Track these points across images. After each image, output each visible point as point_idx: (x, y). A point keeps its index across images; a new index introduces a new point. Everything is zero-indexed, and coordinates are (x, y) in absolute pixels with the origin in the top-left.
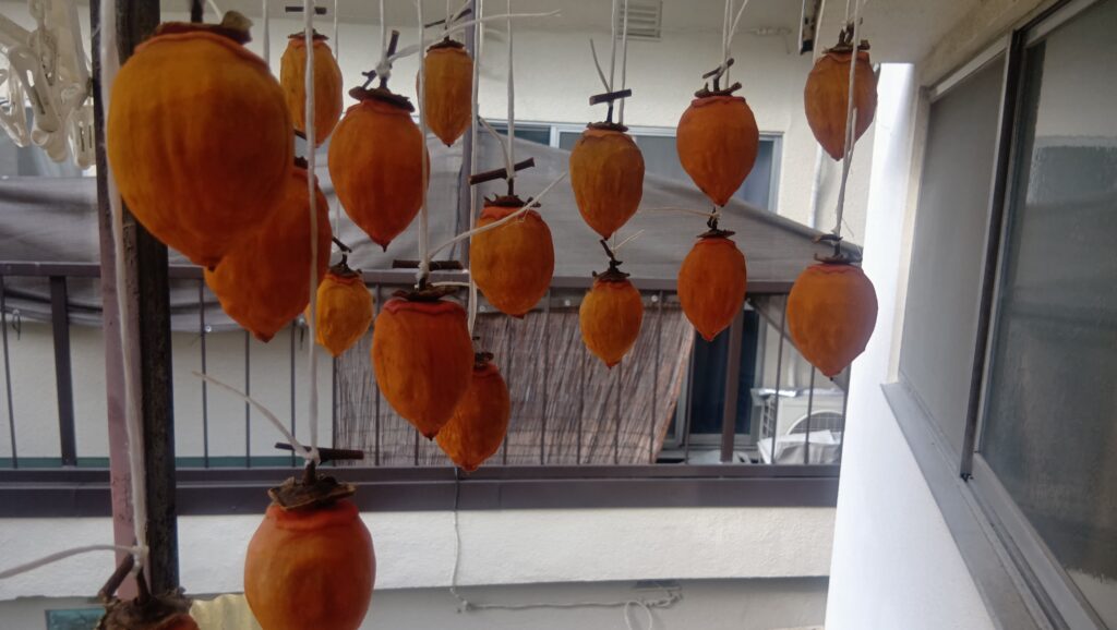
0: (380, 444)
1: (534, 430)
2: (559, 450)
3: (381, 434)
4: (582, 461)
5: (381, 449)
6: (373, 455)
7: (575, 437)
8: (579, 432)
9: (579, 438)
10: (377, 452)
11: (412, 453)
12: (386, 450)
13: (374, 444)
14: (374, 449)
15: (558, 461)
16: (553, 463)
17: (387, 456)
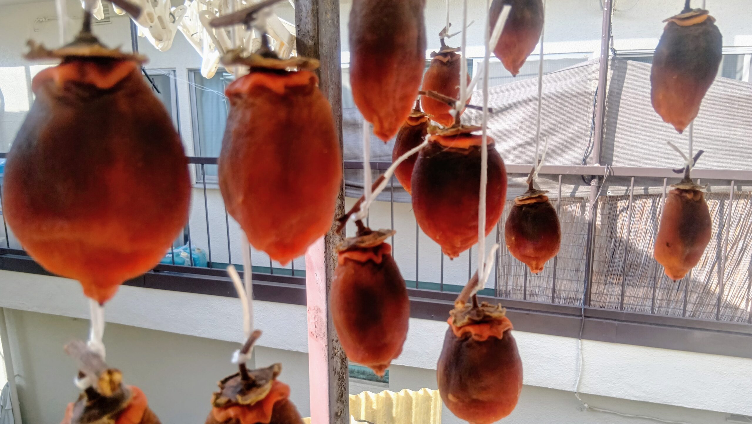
0: (528, 285)
1: (648, 287)
2: (668, 304)
3: (528, 278)
4: (687, 315)
5: (528, 289)
6: (523, 292)
7: (682, 295)
8: (686, 292)
9: (686, 297)
10: (525, 291)
11: (550, 294)
12: (531, 289)
13: (523, 285)
14: (523, 288)
15: (667, 313)
16: (662, 313)
17: (532, 294)
